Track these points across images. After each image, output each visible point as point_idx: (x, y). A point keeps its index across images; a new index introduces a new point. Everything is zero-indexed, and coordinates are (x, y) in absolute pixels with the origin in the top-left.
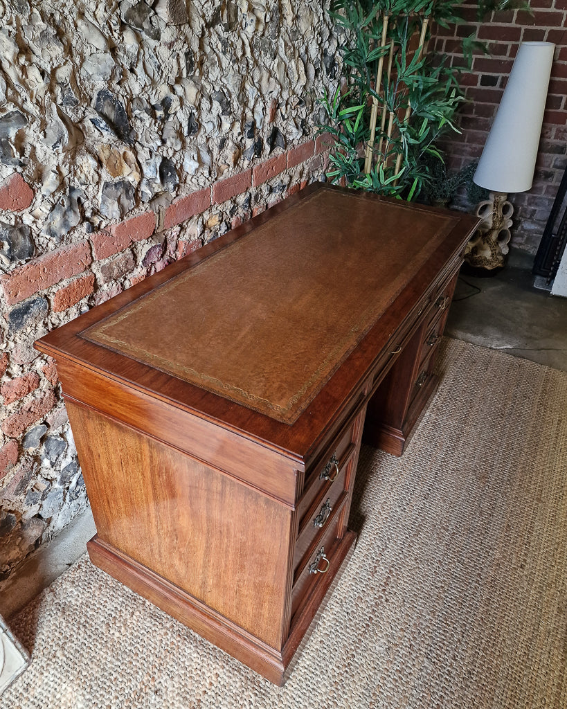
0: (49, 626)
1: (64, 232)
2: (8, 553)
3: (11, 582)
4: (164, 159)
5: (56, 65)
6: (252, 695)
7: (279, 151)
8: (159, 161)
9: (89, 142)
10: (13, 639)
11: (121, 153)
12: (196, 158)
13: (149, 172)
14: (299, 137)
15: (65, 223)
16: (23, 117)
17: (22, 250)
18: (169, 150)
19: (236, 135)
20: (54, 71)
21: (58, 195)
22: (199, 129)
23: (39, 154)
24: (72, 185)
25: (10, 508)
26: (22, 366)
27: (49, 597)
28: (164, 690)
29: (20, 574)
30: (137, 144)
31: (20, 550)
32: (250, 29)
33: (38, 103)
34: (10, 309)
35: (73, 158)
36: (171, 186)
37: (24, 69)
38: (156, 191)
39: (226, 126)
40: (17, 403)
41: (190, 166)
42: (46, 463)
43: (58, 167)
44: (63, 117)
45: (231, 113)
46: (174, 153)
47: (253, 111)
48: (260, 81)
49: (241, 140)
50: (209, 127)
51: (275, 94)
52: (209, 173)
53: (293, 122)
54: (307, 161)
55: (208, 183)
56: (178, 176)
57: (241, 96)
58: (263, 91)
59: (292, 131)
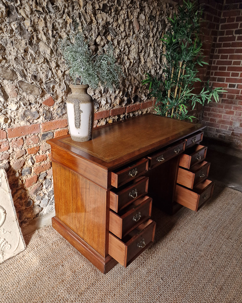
0: (34, 240)
1: (61, 114)
2: (28, 214)
3: (27, 225)
4: (95, 99)
5: (65, 70)
6: (93, 274)
7: (138, 103)
10: (23, 238)
12: (105, 101)
14: (146, 99)
15: (62, 112)
16: (55, 82)
17: (49, 117)
19: (120, 95)
20: (65, 72)
21: (61, 104)
22: (107, 92)
23: (58, 92)
24: (65, 102)
25: (31, 198)
26: (43, 151)
27: (37, 232)
28: (65, 266)
29: (30, 224)
31: (32, 215)
32: (128, 64)
33: (59, 79)
34: (43, 133)
35: (67, 95)
36: (96, 108)
37: (57, 70)
39: (117, 92)
40: (39, 163)
41: (103, 102)
42: (44, 187)
43: (62, 97)
44: (65, 83)
45: (119, 88)
46: (98, 98)
47: (128, 89)
48: (131, 79)
49: (123, 97)
50: (111, 92)
51: (136, 84)
52: (110, 106)
53: (144, 94)
54: (150, 108)
55: (109, 108)
56: (99, 105)
57: (123, 84)
58: (132, 83)
59: (143, 97)
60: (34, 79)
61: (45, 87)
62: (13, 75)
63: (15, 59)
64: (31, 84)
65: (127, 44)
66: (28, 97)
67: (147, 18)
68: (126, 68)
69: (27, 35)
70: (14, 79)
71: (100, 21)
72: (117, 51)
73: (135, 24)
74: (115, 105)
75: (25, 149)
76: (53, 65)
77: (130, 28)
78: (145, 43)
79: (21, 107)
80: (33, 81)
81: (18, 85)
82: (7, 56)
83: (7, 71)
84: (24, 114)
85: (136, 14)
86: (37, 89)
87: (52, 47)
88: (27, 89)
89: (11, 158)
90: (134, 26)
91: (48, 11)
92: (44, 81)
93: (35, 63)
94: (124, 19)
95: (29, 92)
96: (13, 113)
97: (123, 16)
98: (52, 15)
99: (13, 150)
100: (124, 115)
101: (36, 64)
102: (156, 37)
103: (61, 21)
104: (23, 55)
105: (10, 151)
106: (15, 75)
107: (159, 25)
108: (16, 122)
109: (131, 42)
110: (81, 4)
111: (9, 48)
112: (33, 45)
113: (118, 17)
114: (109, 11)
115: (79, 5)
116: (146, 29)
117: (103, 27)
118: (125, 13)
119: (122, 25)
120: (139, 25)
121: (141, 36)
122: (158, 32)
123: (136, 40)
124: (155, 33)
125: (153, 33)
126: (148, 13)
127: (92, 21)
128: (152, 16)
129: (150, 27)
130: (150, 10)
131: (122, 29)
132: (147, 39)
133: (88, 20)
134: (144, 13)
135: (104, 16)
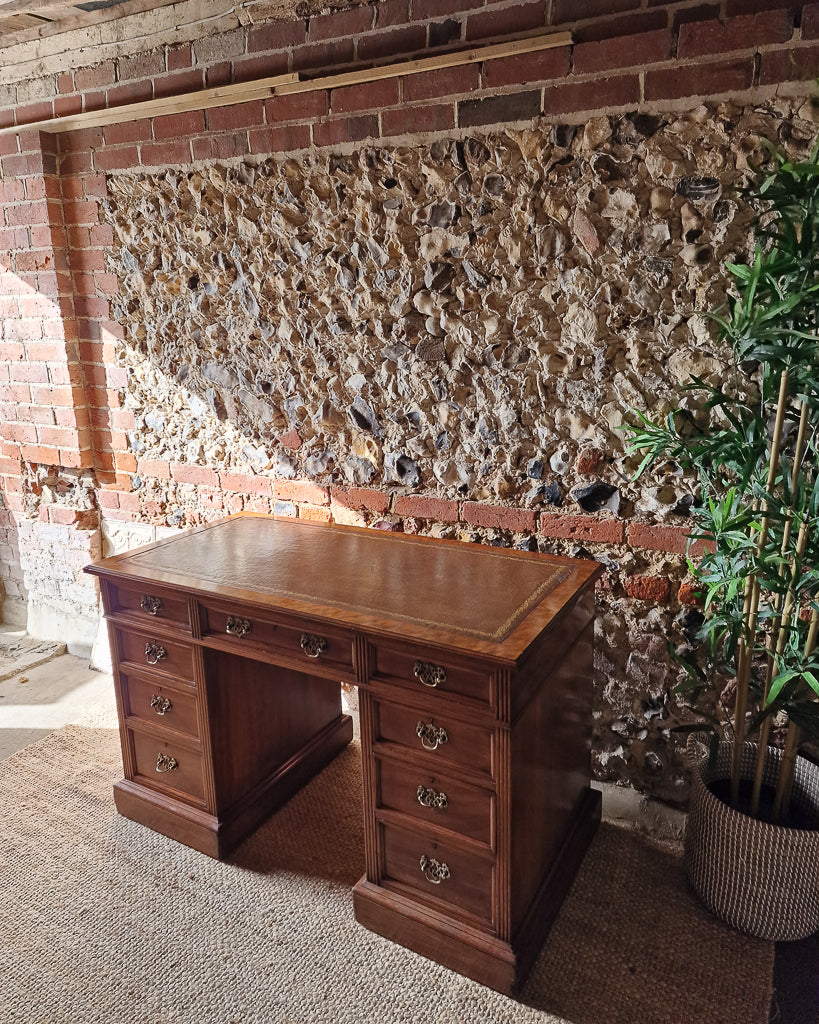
1: (314, 473)
7: (609, 517)
8: (397, 456)
9: (348, 426)
11: (367, 441)
13: (388, 462)
15: (315, 468)
16: (302, 399)
17: (286, 470)
18: (411, 452)
21: (315, 450)
22: (456, 447)
23: (312, 423)
24: (329, 448)
30: (386, 439)
34: (276, 501)
35: (335, 433)
36: (410, 482)
38: (394, 479)
41: (438, 474)
43: (322, 435)
44: (326, 407)
45: (497, 443)
46: (419, 457)
47: (548, 453)
48: (566, 423)
49: (523, 476)
50: (467, 449)
51: (597, 444)
52: (460, 489)
53: (654, 490)
54: (698, 559)
55: (457, 497)
56: (420, 478)
57: (515, 431)
58: (573, 436)
59: (649, 501)
60: (261, 389)
61: (286, 408)
62: (233, 379)
63: (235, 352)
64: (259, 398)
65: (542, 306)
66: (255, 422)
67: (655, 200)
68: (538, 382)
69: (257, 309)
70: (233, 386)
71: (423, 251)
72: (491, 327)
73: (581, 229)
74: (486, 492)
76: (300, 365)
77: (553, 248)
78: (642, 293)
79: (241, 439)
80: (260, 394)
81: (239, 398)
82: (229, 347)
83: (224, 372)
84: (244, 452)
85: (582, 199)
86: (268, 409)
87: (298, 327)
88: (252, 406)
90: (574, 240)
91: (296, 258)
92: (285, 395)
93: (268, 358)
94: (521, 228)
95: (256, 412)
96: (232, 447)
97: (517, 219)
98: (303, 263)
99: (229, 512)
100: (528, 538)
101: (270, 361)
103: (318, 273)
104: (249, 344)
105: (226, 511)
106: (235, 379)
108: (238, 464)
109: (554, 298)
110: (370, 225)
111: (232, 333)
112: (267, 325)
113: (501, 226)
114: (456, 219)
115: (365, 227)
116: (650, 240)
117: (434, 266)
118: (524, 209)
119: (512, 249)
120: (604, 230)
121: (617, 267)
122: (751, 237)
123: (583, 286)
124: (718, 242)
125: (705, 246)
126: (662, 177)
127: (395, 258)
128: (697, 182)
129: (676, 227)
130: (683, 160)
131: (513, 262)
132: (658, 275)
133: (385, 258)
134: (634, 182)
135: (439, 235)
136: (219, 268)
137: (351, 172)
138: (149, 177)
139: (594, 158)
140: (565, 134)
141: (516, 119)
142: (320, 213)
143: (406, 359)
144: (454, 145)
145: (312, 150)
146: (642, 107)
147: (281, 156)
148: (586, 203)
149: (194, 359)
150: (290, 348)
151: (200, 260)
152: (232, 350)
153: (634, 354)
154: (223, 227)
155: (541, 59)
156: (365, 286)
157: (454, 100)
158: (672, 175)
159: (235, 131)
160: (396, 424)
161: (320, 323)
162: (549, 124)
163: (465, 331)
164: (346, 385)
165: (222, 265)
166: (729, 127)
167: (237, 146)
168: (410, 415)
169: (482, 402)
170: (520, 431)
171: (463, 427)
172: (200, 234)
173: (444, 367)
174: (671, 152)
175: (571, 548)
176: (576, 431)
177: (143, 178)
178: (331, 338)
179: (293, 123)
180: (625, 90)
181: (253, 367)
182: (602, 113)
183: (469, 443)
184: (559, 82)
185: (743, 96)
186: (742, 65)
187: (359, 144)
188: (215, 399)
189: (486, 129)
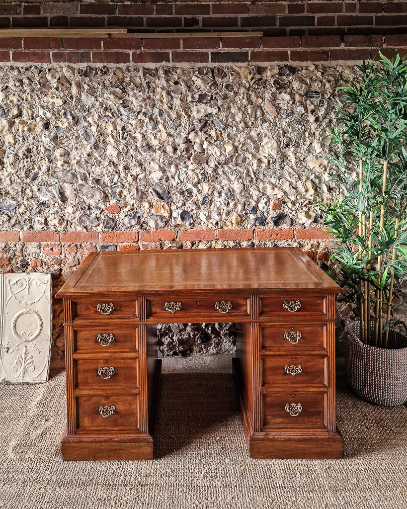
1: (129, 225)
4: (184, 211)
5: (138, 174)
7: (286, 227)
8: (181, 211)
9: (149, 198)
11: (162, 205)
12: (207, 215)
13: (175, 214)
15: (130, 223)
16: (122, 187)
17: (110, 226)
18: (188, 208)
21: (130, 213)
22: (211, 204)
23: (127, 198)
24: (137, 211)
30: (172, 203)
33: (129, 184)
34: (102, 244)
35: (140, 202)
36: (188, 223)
38: (178, 223)
39: (232, 204)
41: (203, 217)
43: (133, 204)
44: (137, 189)
45: (234, 200)
46: (192, 210)
47: (257, 202)
48: (265, 188)
49: (246, 214)
50: (218, 204)
51: (279, 196)
52: (215, 224)
53: (304, 213)
54: (324, 240)
55: (214, 228)
56: (193, 220)
57: (243, 193)
58: (268, 193)
59: (302, 219)
60: (95, 182)
61: (110, 192)
62: (74, 178)
63: (77, 163)
64: (92, 188)
65: (250, 138)
66: (88, 201)
67: (297, 98)
68: (251, 171)
69: (93, 140)
70: (74, 182)
71: (194, 114)
72: (229, 148)
73: (268, 107)
74: (229, 224)
75: (78, 259)
76: (121, 168)
77: (256, 115)
78: (295, 133)
79: (78, 211)
80: (94, 185)
81: (78, 188)
82: (71, 161)
83: (68, 174)
84: (80, 218)
85: (268, 95)
86: (99, 193)
87: (121, 149)
88: (87, 193)
89: (62, 265)
90: (265, 111)
91: (119, 115)
92: (109, 185)
93: (99, 166)
94: (241, 106)
95: (89, 196)
96: (70, 217)
97: (239, 102)
98: (124, 117)
99: (65, 256)
100: (250, 243)
101: (101, 167)
102: (327, 121)
103: (134, 122)
104: (86, 159)
105: (63, 256)
106: (75, 178)
107: (337, 102)
108: (73, 226)
109: (258, 135)
110: (165, 101)
111: (74, 153)
112: (99, 149)
113: (232, 105)
114: (210, 100)
115: (162, 102)
116: (297, 113)
117: (200, 121)
118: (243, 98)
119: (237, 114)
120: (278, 109)
121: (284, 123)
122: (333, 113)
123: (271, 130)
124: (322, 115)
125: (317, 116)
126: (299, 89)
127: (179, 116)
128: (312, 92)
129: (306, 108)
130: (306, 84)
131: (238, 120)
132: (300, 126)
133: (174, 116)
134: (288, 90)
135: (202, 107)
136: (68, 119)
137: (154, 76)
138: (18, 68)
139: (273, 80)
140: (260, 70)
141: (238, 62)
142: (135, 94)
143: (185, 163)
144: (209, 69)
145: (132, 64)
146: (290, 63)
147: (112, 66)
148: (270, 97)
149: (44, 168)
150: (115, 160)
151: (54, 114)
152: (74, 162)
153: (292, 158)
154: (71, 97)
155: (248, 41)
156: (162, 129)
157: (209, 51)
158: (303, 89)
159: (82, 51)
160: (179, 195)
161: (134, 147)
162: (253, 65)
163: (216, 149)
164: (150, 177)
165: (69, 117)
166: (322, 74)
167: (84, 58)
168: (187, 190)
169: (225, 182)
170: (245, 193)
171: (216, 194)
172: (55, 100)
173: (206, 166)
174: (302, 81)
175: (270, 244)
176: (269, 191)
177: (12, 68)
178: (141, 154)
179: (120, 51)
180: (283, 56)
181: (88, 171)
182: (275, 63)
183: (219, 201)
184: (256, 50)
185: (326, 63)
186: (326, 53)
187: (159, 64)
188: (59, 190)
189: (224, 64)
